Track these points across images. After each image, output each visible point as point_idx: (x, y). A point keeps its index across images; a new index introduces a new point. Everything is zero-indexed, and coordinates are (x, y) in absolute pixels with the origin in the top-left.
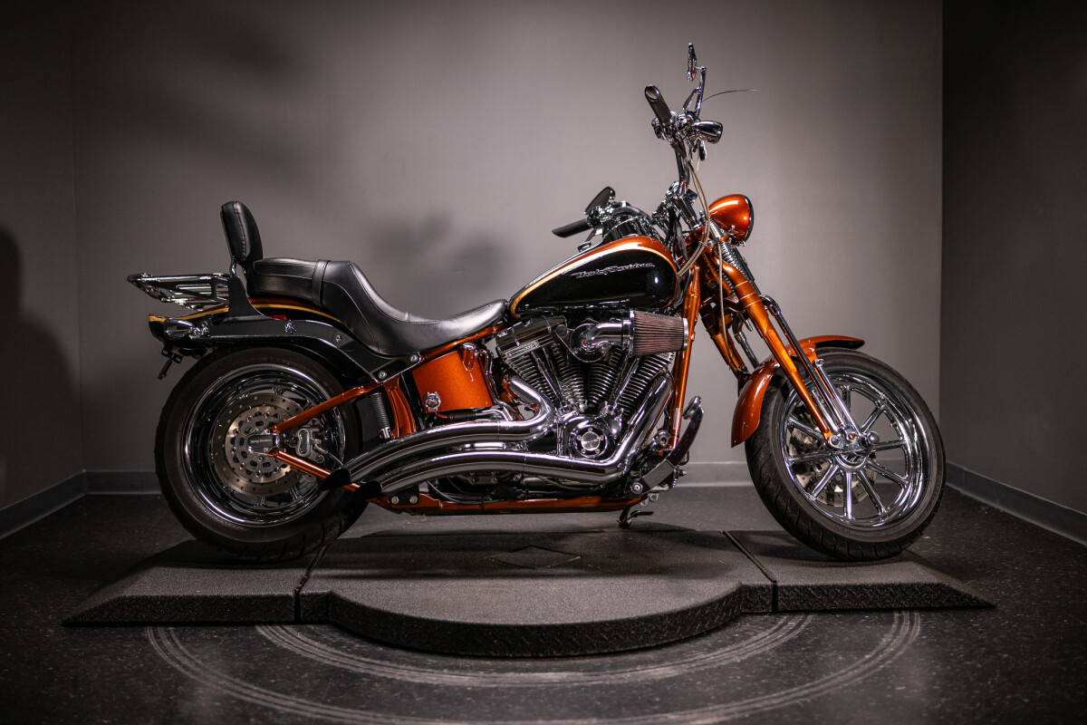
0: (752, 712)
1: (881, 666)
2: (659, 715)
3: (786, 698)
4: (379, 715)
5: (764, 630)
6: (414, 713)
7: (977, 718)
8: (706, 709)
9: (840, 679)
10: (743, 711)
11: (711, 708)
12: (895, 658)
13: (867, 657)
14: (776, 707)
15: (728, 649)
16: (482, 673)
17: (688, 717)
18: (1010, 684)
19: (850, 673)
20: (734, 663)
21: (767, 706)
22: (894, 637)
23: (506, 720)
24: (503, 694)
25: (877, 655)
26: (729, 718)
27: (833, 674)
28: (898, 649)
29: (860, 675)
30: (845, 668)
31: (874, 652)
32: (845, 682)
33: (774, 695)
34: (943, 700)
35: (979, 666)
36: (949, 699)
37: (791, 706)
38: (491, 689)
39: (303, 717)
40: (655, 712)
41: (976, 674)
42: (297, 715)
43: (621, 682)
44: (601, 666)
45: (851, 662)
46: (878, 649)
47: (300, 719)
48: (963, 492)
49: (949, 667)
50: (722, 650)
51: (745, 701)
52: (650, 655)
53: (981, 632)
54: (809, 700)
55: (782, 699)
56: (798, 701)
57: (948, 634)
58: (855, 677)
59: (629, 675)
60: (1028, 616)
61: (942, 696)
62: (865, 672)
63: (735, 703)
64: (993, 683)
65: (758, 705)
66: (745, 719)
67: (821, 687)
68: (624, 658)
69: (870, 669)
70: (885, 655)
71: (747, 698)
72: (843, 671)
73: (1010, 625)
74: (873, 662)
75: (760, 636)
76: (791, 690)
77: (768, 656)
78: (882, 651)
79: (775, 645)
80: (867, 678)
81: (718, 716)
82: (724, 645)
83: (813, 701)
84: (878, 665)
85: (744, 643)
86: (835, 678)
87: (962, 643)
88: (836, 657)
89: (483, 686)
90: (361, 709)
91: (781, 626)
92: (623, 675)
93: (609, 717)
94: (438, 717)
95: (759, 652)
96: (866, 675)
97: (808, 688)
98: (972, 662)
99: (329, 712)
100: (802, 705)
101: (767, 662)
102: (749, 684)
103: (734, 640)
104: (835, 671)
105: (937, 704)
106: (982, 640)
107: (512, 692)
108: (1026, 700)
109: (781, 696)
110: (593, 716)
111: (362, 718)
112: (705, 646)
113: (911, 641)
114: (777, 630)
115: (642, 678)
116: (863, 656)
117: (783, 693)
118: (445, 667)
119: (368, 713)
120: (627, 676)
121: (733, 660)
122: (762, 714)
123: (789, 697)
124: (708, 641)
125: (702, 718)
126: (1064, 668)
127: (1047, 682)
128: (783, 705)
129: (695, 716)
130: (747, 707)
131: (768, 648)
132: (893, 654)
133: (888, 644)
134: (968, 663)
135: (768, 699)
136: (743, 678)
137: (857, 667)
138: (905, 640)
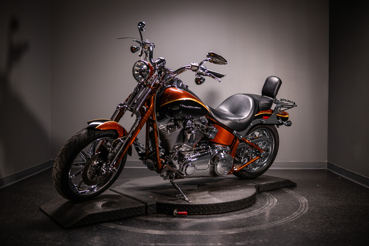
0: (246, 231)
1: (291, 220)
2: (217, 231)
3: (258, 227)
4: (132, 228)
5: (257, 209)
6: (143, 227)
7: (317, 235)
8: (232, 230)
9: (277, 223)
10: (244, 231)
11: (234, 229)
12: (296, 218)
13: (287, 217)
14: (255, 230)
15: (244, 214)
16: (166, 218)
17: (226, 231)
18: (331, 226)
19: (281, 222)
20: (244, 218)
21: (251, 229)
22: (298, 213)
23: (170, 230)
24: (171, 224)
25: (291, 217)
26: (239, 232)
27: (275, 222)
28: (298, 216)
29: (283, 222)
30: (279, 220)
31: (290, 216)
32: (278, 224)
33: (255, 227)
34: (308, 230)
35: (323, 221)
36: (310, 230)
37: (259, 230)
38: (168, 222)
39: (109, 227)
40: (217, 230)
41: (321, 223)
42: (107, 227)
43: (208, 222)
44: (203, 218)
45: (282, 218)
46: (292, 215)
47: (108, 228)
48: (334, 172)
49: (313, 221)
50: (242, 214)
51: (245, 228)
52: (219, 215)
53: (327, 212)
54: (265, 228)
55: (257, 228)
56: (261, 229)
57: (316, 212)
58: (282, 223)
59: (211, 220)
60: (343, 208)
61: (308, 229)
62: (285, 222)
63: (242, 228)
64: (325, 226)
65: (249, 229)
66: (244, 232)
67: (270, 225)
68: (211, 215)
69: (287, 221)
70: (293, 217)
71: (246, 227)
72: (278, 221)
73: (337, 211)
74: (289, 219)
75: (255, 211)
76: (261, 226)
77: (256, 216)
78: (292, 216)
79: (259, 213)
80: (285, 223)
81: (236, 232)
82: (243, 213)
83: (266, 229)
84: (290, 220)
85: (249, 213)
86: (275, 223)
87: (319, 215)
88: (277, 217)
89: (165, 221)
90: (127, 226)
91: (262, 209)
92: (209, 220)
93: (202, 230)
94: (150, 229)
95: (253, 215)
96: (286, 222)
97: (266, 225)
98: (321, 220)
99: (117, 226)
100: (262, 230)
101: (255, 218)
102: (248, 224)
103: (246, 212)
104: (276, 221)
105: (305, 230)
106: (326, 214)
107: (174, 223)
108: (334, 231)
109: (257, 227)
110: (197, 230)
111: (127, 228)
112: (237, 213)
113: (303, 214)
114: (261, 209)
115: (215, 221)
116: (286, 217)
117: (257, 226)
118: (155, 216)
119: (129, 227)
120: (210, 220)
121: (244, 217)
122: (249, 231)
123: (259, 227)
124: (238, 212)
125: (230, 232)
126: (350, 223)
127: (343, 226)
128: (256, 229)
129: (228, 231)
130: (245, 229)
131: (256, 214)
132: (296, 217)
133: (295, 214)
134: (320, 220)
135: (252, 228)
136: (246, 222)
137: (283, 220)
138: (301, 214)
